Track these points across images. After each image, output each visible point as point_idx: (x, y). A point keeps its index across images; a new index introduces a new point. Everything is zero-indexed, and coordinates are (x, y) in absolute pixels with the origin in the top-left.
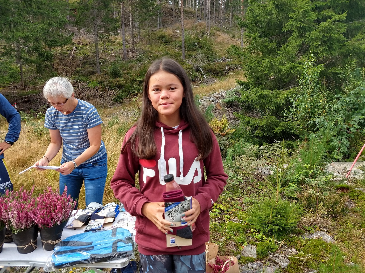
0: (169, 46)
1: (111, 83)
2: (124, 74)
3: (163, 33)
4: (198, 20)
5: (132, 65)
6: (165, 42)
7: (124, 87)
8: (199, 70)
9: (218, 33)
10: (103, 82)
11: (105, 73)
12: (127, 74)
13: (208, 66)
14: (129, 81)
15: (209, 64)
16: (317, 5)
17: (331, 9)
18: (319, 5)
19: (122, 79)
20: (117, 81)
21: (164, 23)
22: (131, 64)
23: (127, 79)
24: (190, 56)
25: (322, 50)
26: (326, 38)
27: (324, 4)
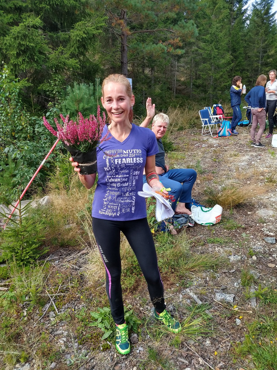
16: (15, 4)
17: (33, 13)
18: (18, 5)
25: (22, 61)
26: (23, 47)
27: (24, 5)
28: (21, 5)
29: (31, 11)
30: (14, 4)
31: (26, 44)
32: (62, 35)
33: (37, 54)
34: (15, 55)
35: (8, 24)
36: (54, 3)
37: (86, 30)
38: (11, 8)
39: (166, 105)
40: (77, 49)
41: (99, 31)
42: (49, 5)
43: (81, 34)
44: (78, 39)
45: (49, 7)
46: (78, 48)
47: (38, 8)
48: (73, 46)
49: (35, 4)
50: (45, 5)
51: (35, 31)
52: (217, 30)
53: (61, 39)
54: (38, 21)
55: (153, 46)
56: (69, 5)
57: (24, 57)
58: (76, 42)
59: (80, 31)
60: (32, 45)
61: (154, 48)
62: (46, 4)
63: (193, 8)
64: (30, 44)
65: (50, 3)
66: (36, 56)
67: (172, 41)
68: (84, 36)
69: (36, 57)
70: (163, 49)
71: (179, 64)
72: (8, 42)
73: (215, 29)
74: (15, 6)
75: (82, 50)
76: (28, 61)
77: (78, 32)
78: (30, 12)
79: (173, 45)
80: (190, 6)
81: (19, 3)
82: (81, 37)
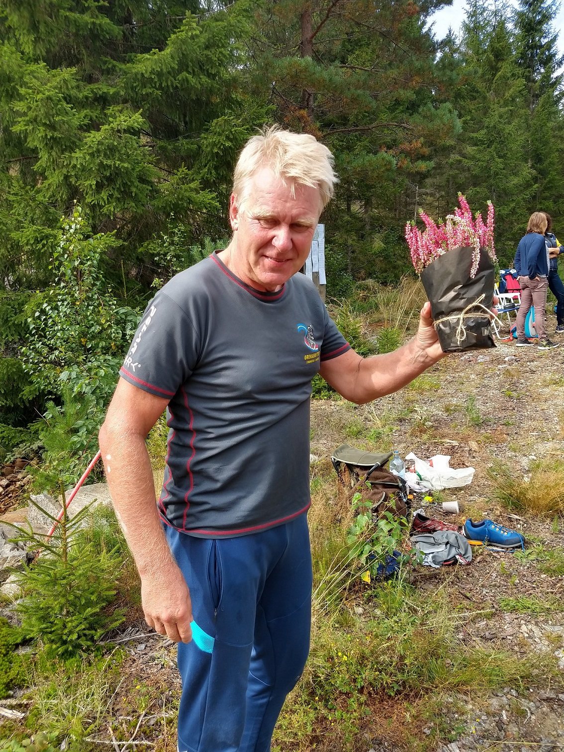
16: (95, 90)
17: (128, 105)
18: (101, 93)
25: (108, 199)
26: (109, 171)
27: (112, 91)
28: (106, 91)
29: (125, 101)
30: (92, 91)
31: (115, 164)
32: (183, 144)
33: (137, 183)
34: (94, 187)
35: (81, 128)
36: (169, 84)
37: (231, 132)
38: (87, 98)
39: (397, 271)
40: (213, 171)
42: (161, 88)
43: (221, 141)
44: (216, 150)
45: (159, 92)
46: (216, 168)
47: (139, 95)
48: (205, 166)
49: (133, 88)
50: (152, 90)
51: (131, 138)
52: (502, 120)
53: (183, 154)
54: (137, 119)
55: (367, 158)
56: (199, 87)
57: (111, 189)
58: (213, 157)
59: (220, 135)
60: (126, 165)
61: (369, 161)
62: (155, 87)
63: (450, 79)
64: (122, 164)
65: (161, 85)
66: (135, 187)
67: (406, 146)
68: (229, 144)
69: (134, 190)
70: (390, 163)
71: (423, 190)
72: (79, 162)
73: (497, 118)
74: (95, 94)
75: (225, 173)
76: (119, 196)
77: (215, 139)
78: (123, 103)
79: (407, 154)
80: (444, 75)
81: (103, 87)
82: (222, 147)
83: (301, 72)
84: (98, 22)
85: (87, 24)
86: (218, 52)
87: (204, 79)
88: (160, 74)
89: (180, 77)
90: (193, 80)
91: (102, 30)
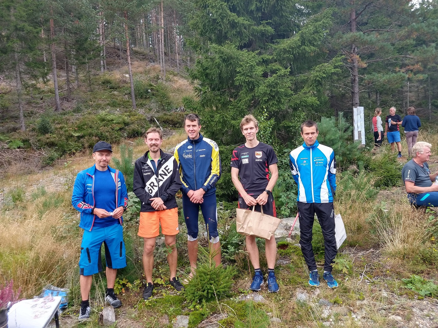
0: (116, 93)
1: (39, 141)
2: (56, 129)
3: (107, 77)
4: (151, 62)
5: (68, 117)
6: (110, 88)
7: (56, 145)
8: (154, 121)
9: (175, 78)
10: (29, 140)
11: (31, 129)
12: (61, 128)
13: (164, 117)
14: (63, 138)
15: (165, 114)
17: (278, 63)
19: (54, 136)
20: (47, 138)
21: (110, 65)
22: (66, 116)
23: (61, 135)
24: (142, 106)
26: (274, 93)
27: (271, 57)
28: (268, 58)
29: (276, 61)
30: (262, 58)
31: (277, 89)
32: (302, 77)
36: (297, 52)
37: (326, 70)
38: (260, 61)
40: (315, 88)
41: (337, 69)
42: (293, 54)
43: (321, 74)
44: (318, 79)
45: (293, 56)
46: (316, 86)
47: (282, 58)
48: (311, 86)
49: (280, 55)
50: (289, 55)
51: (284, 79)
53: (299, 81)
54: (288, 70)
55: (392, 75)
59: (319, 71)
60: (283, 90)
61: (393, 77)
64: (280, 90)
65: (293, 52)
67: (411, 67)
68: (324, 75)
69: (283, 100)
70: (404, 77)
71: (412, 84)
74: (263, 59)
75: (320, 88)
76: (277, 103)
77: (318, 74)
79: (412, 71)
80: (430, 29)
81: (266, 56)
82: (321, 77)
83: (357, 39)
84: (267, 29)
85: (262, 30)
86: (318, 35)
87: (312, 48)
88: (293, 48)
89: (301, 48)
90: (307, 48)
91: (268, 32)
